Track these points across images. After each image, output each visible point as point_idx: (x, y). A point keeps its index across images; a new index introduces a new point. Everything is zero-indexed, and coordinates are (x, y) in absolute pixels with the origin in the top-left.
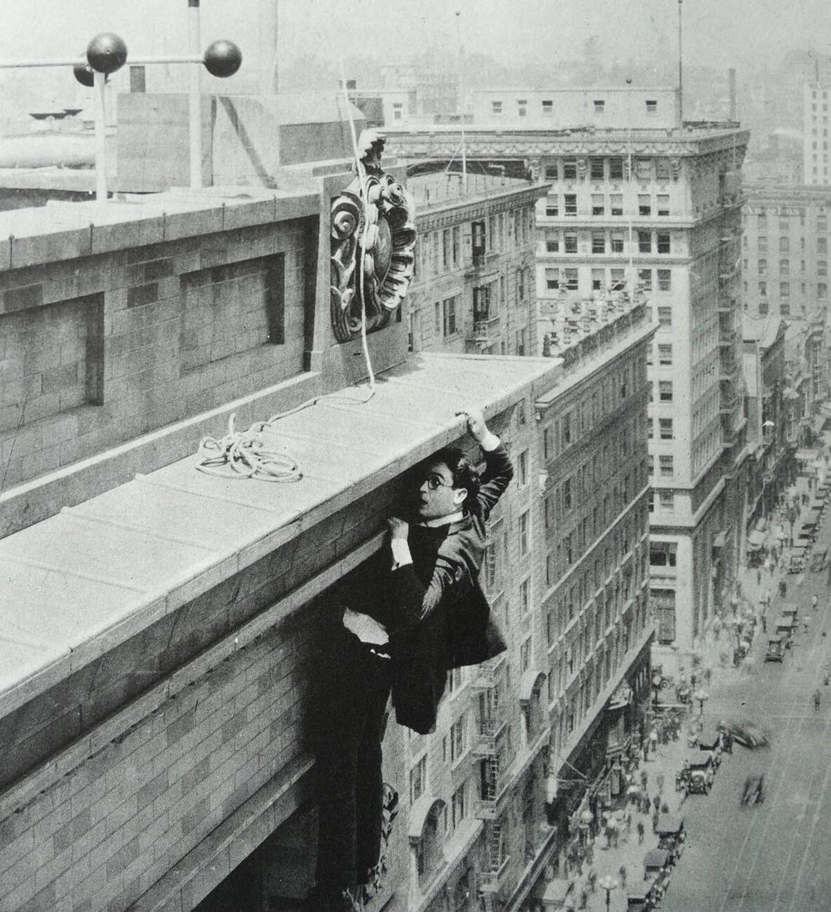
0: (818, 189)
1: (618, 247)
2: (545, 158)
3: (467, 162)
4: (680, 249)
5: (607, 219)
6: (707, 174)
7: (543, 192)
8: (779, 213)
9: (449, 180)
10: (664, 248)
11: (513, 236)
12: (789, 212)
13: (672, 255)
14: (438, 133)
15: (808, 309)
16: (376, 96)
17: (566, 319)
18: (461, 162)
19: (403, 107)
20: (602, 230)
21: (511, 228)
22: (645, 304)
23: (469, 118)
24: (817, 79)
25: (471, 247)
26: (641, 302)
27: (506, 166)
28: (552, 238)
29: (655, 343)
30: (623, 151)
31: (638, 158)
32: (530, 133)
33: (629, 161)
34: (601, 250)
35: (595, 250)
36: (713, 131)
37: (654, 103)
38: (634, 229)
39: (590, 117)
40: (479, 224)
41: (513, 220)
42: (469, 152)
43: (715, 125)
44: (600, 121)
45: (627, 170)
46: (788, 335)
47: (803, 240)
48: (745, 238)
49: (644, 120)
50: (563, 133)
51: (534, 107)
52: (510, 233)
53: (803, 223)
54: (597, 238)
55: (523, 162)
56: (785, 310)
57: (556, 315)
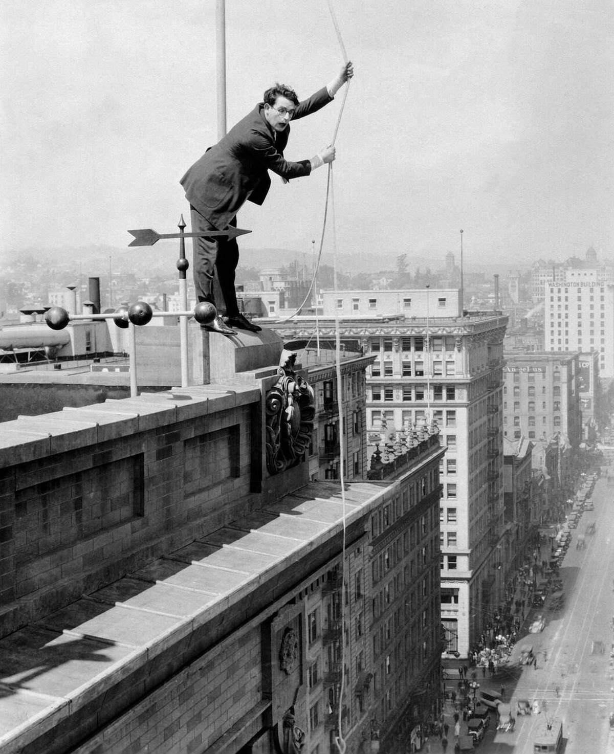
0: (554, 353)
1: (420, 396)
2: (370, 338)
3: (320, 341)
4: (461, 396)
5: (413, 379)
6: (479, 347)
7: (371, 361)
8: (528, 371)
9: (308, 354)
10: (451, 396)
11: (351, 390)
12: (535, 370)
13: (457, 400)
14: (299, 321)
15: (547, 434)
16: (257, 296)
17: (386, 444)
18: (316, 341)
19: (276, 303)
20: (410, 385)
21: (349, 385)
22: (438, 433)
23: (321, 312)
24: (554, 280)
25: (323, 399)
26: (436, 432)
27: (346, 344)
28: (376, 391)
29: (445, 459)
30: (424, 333)
31: (434, 338)
32: (361, 321)
33: (427, 339)
34: (409, 399)
35: (405, 399)
36: (484, 318)
37: (444, 300)
38: (431, 384)
39: (401, 310)
40: (328, 382)
41: (351, 379)
42: (321, 334)
43: (485, 314)
44: (409, 313)
45: (426, 345)
46: (534, 451)
47: (544, 387)
48: (505, 388)
49: (436, 311)
50: (383, 321)
51: (364, 304)
52: (349, 389)
53: (544, 377)
54: (406, 390)
55: (357, 341)
56: (532, 435)
57: (379, 442)
